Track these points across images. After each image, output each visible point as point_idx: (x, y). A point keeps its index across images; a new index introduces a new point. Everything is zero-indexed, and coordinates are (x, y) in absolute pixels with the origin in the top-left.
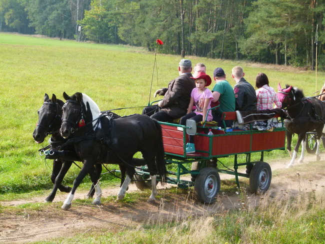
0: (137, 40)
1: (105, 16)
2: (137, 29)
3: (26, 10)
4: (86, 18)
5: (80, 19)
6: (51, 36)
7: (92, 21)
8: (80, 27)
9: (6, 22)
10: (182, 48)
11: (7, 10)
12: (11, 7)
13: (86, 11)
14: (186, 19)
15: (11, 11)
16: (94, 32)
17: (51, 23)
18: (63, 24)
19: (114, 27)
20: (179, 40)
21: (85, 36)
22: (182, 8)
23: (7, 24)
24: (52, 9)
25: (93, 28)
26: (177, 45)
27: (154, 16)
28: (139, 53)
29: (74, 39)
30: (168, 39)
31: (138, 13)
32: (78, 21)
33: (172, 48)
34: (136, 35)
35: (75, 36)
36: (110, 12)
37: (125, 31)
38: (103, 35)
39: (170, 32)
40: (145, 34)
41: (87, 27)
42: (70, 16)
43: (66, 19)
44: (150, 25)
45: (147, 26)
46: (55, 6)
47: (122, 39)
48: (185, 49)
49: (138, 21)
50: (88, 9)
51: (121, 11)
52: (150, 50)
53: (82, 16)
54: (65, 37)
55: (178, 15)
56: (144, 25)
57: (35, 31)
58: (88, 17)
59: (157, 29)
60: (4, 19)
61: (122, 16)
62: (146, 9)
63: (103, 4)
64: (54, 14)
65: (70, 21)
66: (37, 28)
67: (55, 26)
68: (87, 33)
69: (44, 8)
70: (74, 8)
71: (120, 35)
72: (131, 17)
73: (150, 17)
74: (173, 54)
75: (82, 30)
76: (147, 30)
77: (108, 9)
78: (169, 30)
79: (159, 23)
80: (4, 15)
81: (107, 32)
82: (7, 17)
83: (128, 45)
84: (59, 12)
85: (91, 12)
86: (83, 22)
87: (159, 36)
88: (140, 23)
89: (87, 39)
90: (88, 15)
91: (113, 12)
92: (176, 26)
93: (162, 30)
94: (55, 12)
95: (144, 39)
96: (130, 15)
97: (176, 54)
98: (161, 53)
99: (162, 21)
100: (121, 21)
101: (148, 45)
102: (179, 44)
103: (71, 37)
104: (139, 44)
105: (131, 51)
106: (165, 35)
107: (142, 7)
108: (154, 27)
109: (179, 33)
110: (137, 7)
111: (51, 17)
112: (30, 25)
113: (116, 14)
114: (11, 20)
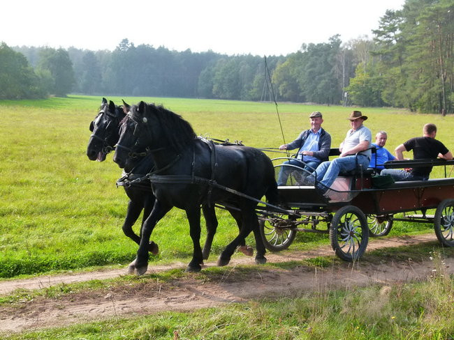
0: (399, 102)
1: (368, 81)
2: (398, 93)
3: (297, 81)
4: (351, 85)
5: (346, 86)
6: (320, 103)
7: (357, 88)
8: (346, 93)
9: (280, 92)
10: (444, 107)
11: (280, 83)
12: (285, 80)
13: (351, 79)
14: (448, 80)
15: (285, 83)
16: (359, 97)
17: (319, 91)
18: (330, 91)
19: (378, 91)
20: (441, 100)
21: (351, 101)
22: (443, 70)
23: (281, 94)
24: (320, 79)
25: (358, 93)
26: (439, 105)
27: (415, 78)
28: (402, 113)
29: (341, 105)
30: (429, 99)
31: (399, 77)
32: (344, 88)
33: (435, 108)
34: (397, 97)
35: (341, 102)
36: (372, 78)
37: (389, 94)
38: (368, 100)
39: (430, 93)
40: (407, 95)
41: (352, 92)
42: (337, 83)
43: (333, 86)
44: (411, 88)
45: (409, 88)
46: (323, 75)
47: (386, 101)
48: (447, 109)
49: (399, 84)
50: (354, 77)
51: (384, 76)
52: (412, 110)
53: (347, 84)
54: (332, 104)
55: (438, 76)
56: (405, 87)
57: (306, 99)
58: (353, 84)
59: (418, 91)
60: (279, 91)
61: (385, 81)
62: (407, 72)
63: (367, 71)
64: (323, 83)
65: (337, 88)
66: (307, 97)
67: (323, 94)
68: (353, 98)
69: (313, 78)
70: (340, 77)
71: (384, 99)
72: (392, 81)
73: (411, 79)
74: (434, 113)
75: (348, 96)
76: (408, 92)
77: (371, 75)
78: (430, 90)
79: (420, 84)
80: (279, 86)
81: (371, 97)
82: (280, 88)
83: (392, 107)
84: (327, 81)
85: (355, 79)
86: (348, 88)
87: (421, 96)
88: (401, 86)
89: (353, 104)
90: (353, 82)
91: (375, 77)
92: (437, 86)
93: (423, 91)
94: (323, 81)
95: (405, 101)
96: (392, 79)
97: (437, 113)
98: (422, 113)
99: (422, 83)
100: (384, 85)
101: (410, 106)
102: (441, 103)
103: (338, 103)
104: (401, 106)
105: (393, 113)
106: (426, 95)
107: (403, 71)
108: (415, 89)
109: (440, 94)
110: (399, 72)
111: (320, 86)
112: (301, 94)
113: (378, 79)
114: (285, 91)
